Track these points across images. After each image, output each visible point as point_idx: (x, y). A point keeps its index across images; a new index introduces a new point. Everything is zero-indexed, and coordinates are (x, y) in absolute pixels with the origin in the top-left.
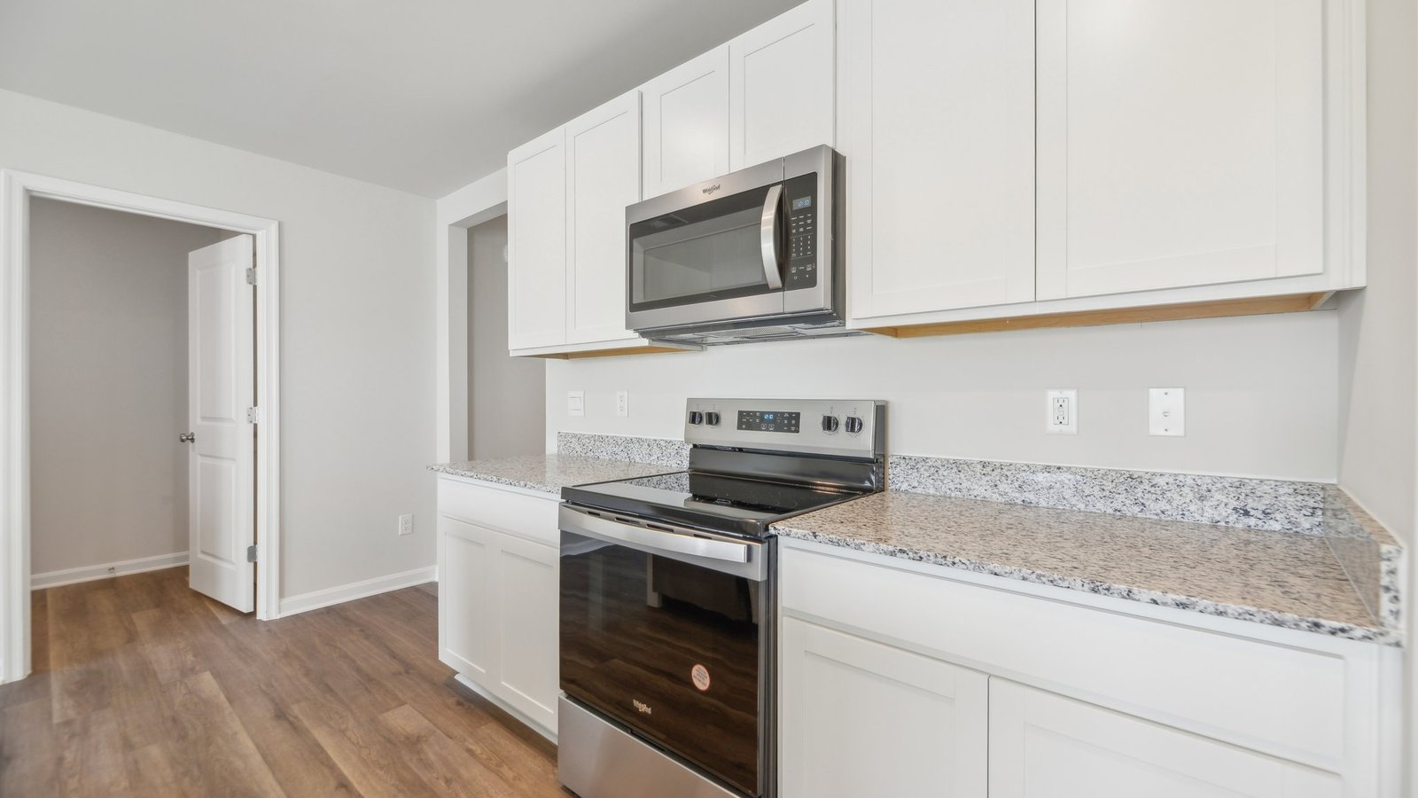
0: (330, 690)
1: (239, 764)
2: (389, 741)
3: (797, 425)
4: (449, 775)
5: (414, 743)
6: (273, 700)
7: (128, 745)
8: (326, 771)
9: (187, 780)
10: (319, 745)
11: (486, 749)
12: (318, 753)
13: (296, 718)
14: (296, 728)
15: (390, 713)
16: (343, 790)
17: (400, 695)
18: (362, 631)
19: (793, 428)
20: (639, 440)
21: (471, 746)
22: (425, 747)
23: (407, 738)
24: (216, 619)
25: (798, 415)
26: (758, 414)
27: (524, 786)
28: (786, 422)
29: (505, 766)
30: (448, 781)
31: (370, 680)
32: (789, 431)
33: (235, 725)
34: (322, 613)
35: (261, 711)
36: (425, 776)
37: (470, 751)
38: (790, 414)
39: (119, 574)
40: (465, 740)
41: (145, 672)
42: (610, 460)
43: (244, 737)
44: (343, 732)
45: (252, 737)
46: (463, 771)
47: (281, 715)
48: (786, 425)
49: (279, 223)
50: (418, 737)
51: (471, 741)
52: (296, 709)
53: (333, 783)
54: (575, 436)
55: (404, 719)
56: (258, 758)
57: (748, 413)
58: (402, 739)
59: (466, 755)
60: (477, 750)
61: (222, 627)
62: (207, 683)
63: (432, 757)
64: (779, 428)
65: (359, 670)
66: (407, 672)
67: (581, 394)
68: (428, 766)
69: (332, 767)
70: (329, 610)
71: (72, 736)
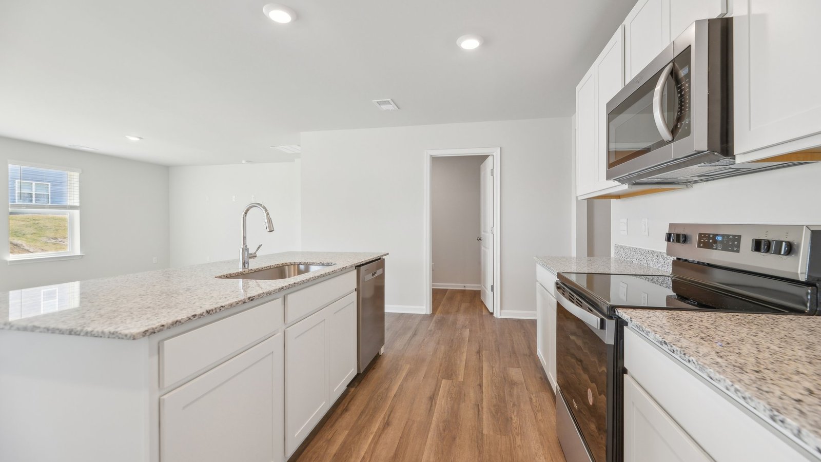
0: (499, 351)
1: (458, 362)
2: (505, 379)
3: (738, 246)
4: (516, 403)
5: (513, 384)
6: (480, 346)
7: (438, 343)
8: (479, 377)
9: (444, 360)
10: (482, 368)
11: (538, 402)
12: (480, 370)
13: (482, 355)
14: (480, 359)
15: (512, 368)
16: (479, 387)
17: (520, 363)
18: (525, 333)
19: (735, 249)
20: (652, 252)
21: (532, 397)
22: (515, 388)
23: (511, 381)
24: (482, 312)
25: (740, 237)
26: (711, 236)
27: (542, 426)
28: (730, 243)
29: (540, 413)
30: (514, 405)
31: (514, 353)
32: (733, 251)
33: (465, 350)
34: (515, 321)
35: (475, 348)
36: (507, 398)
37: (531, 399)
38: (734, 236)
39: (467, 289)
40: (532, 394)
41: (455, 323)
42: (638, 264)
43: (465, 354)
44: (492, 367)
45: (467, 355)
46: (522, 405)
47: (479, 352)
48: (730, 246)
49: (501, 149)
50: (516, 383)
51: (534, 395)
52: (484, 352)
53: (478, 383)
54: (622, 247)
55: (516, 374)
56: (464, 363)
57: (705, 234)
58: (509, 380)
59: (528, 399)
60: (534, 400)
61: (482, 315)
62: (467, 333)
63: (515, 392)
64: (725, 248)
65: (513, 347)
66: (529, 356)
67: (625, 221)
68: (511, 395)
69: (481, 378)
70: (519, 321)
71: (430, 335)
